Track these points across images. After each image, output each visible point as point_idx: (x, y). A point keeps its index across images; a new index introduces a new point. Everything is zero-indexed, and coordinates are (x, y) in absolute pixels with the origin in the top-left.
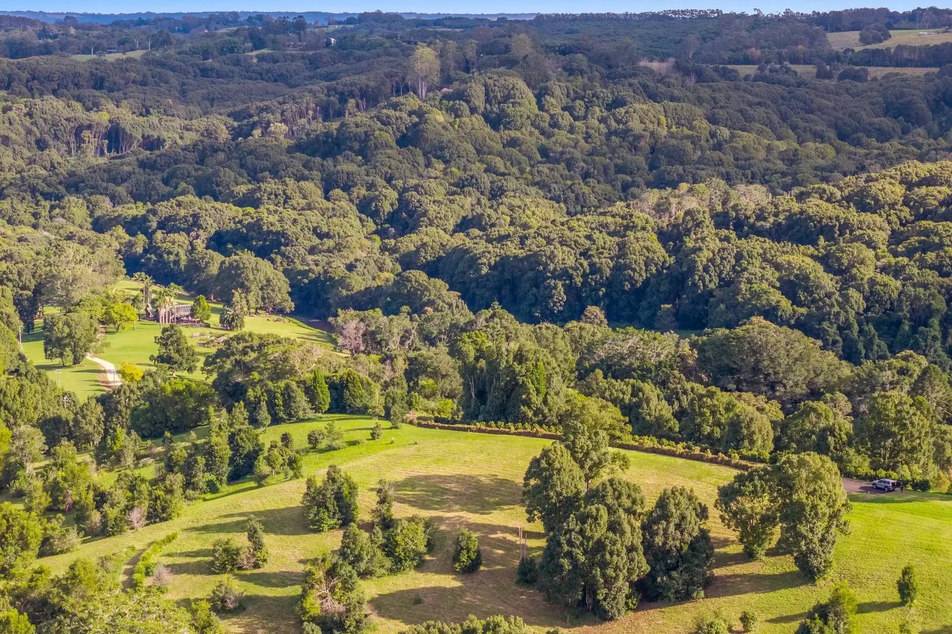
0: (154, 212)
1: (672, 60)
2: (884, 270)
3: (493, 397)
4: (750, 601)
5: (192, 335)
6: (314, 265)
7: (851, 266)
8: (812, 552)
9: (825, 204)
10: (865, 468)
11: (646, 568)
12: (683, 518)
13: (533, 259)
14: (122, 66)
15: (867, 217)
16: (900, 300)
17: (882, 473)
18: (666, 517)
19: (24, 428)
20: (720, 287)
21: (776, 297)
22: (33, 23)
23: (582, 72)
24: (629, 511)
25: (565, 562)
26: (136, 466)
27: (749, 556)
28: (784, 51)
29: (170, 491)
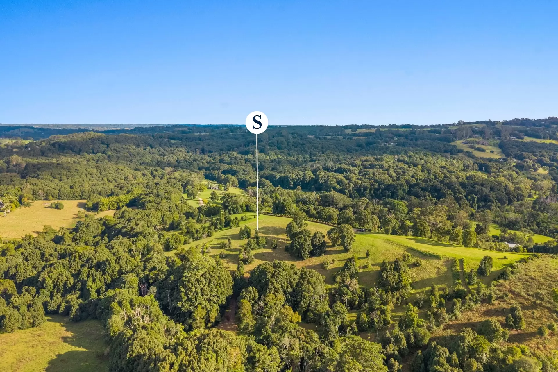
0: (211, 166)
1: (314, 135)
2: (357, 179)
3: (279, 209)
4: (334, 256)
5: (218, 192)
6: (243, 177)
7: (351, 178)
8: (347, 246)
9: (345, 166)
10: (357, 226)
11: (312, 249)
12: (320, 238)
13: (287, 176)
14: (205, 136)
15: (354, 168)
16: (361, 186)
17: (361, 227)
18: (316, 238)
19: (182, 215)
20: (324, 182)
21: (336, 185)
22: (187, 127)
23: (296, 138)
24: (308, 236)
25: (295, 247)
26: (205, 223)
27: (333, 246)
28: (336, 134)
29: (212, 230)
